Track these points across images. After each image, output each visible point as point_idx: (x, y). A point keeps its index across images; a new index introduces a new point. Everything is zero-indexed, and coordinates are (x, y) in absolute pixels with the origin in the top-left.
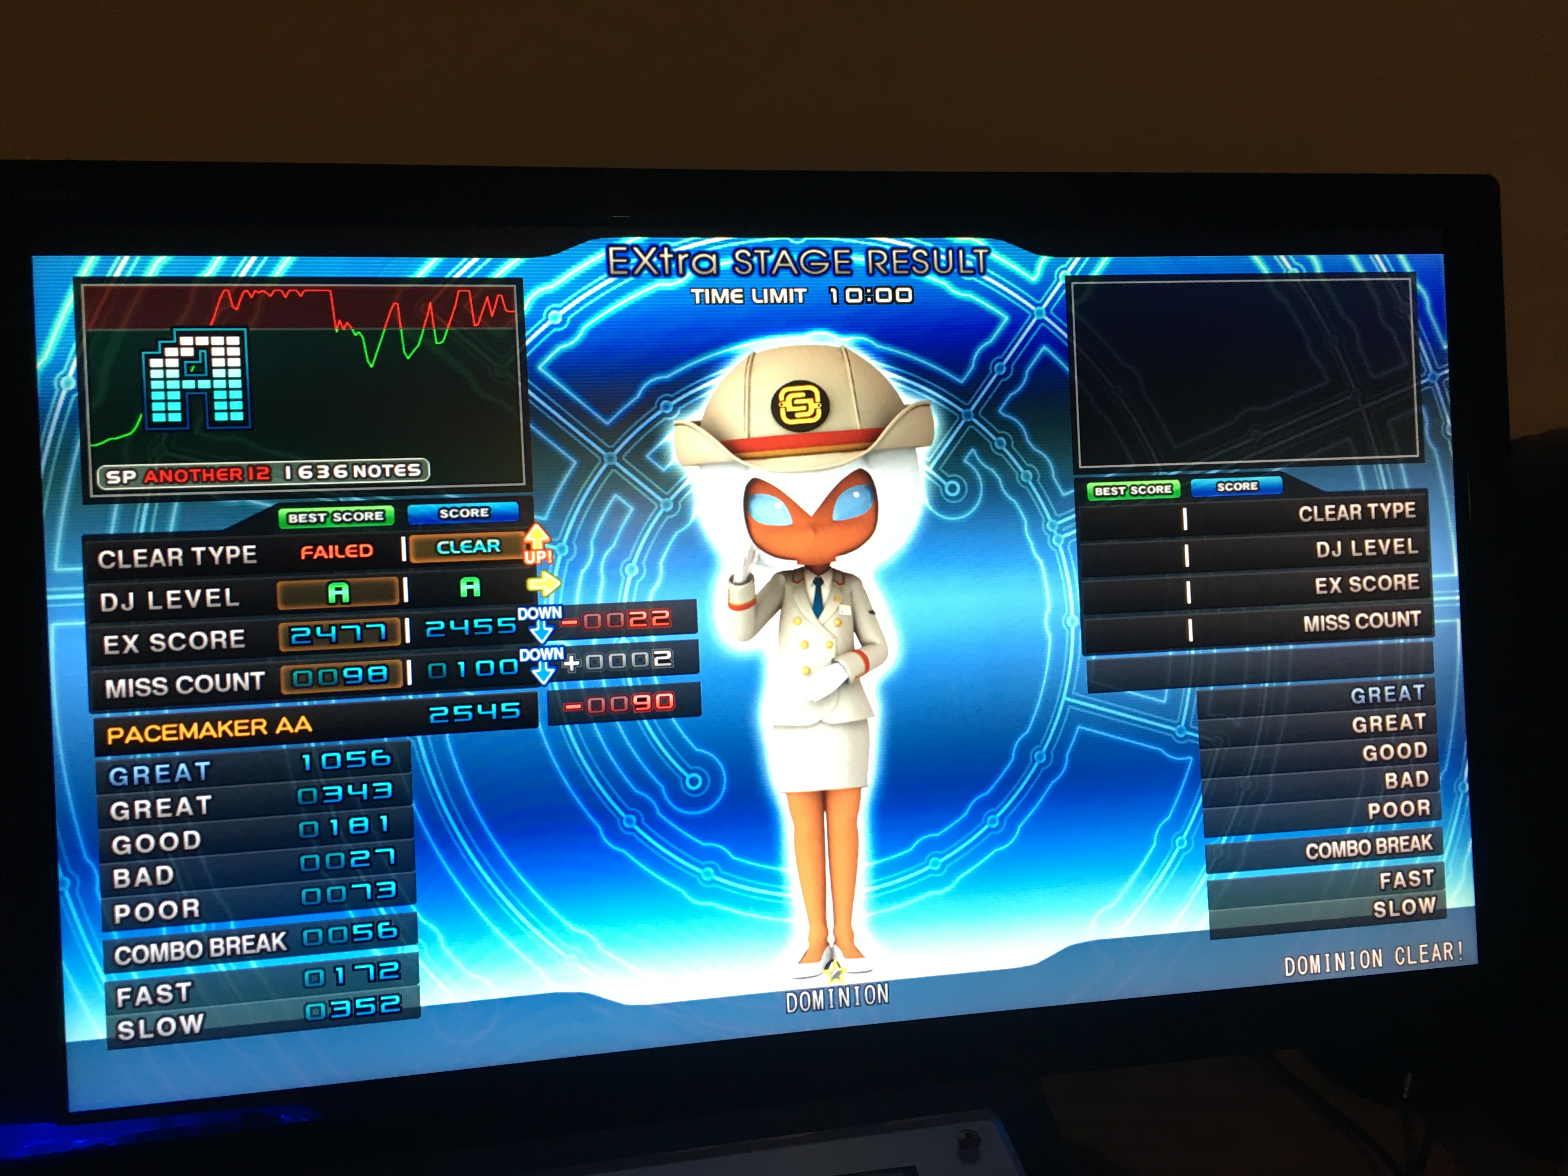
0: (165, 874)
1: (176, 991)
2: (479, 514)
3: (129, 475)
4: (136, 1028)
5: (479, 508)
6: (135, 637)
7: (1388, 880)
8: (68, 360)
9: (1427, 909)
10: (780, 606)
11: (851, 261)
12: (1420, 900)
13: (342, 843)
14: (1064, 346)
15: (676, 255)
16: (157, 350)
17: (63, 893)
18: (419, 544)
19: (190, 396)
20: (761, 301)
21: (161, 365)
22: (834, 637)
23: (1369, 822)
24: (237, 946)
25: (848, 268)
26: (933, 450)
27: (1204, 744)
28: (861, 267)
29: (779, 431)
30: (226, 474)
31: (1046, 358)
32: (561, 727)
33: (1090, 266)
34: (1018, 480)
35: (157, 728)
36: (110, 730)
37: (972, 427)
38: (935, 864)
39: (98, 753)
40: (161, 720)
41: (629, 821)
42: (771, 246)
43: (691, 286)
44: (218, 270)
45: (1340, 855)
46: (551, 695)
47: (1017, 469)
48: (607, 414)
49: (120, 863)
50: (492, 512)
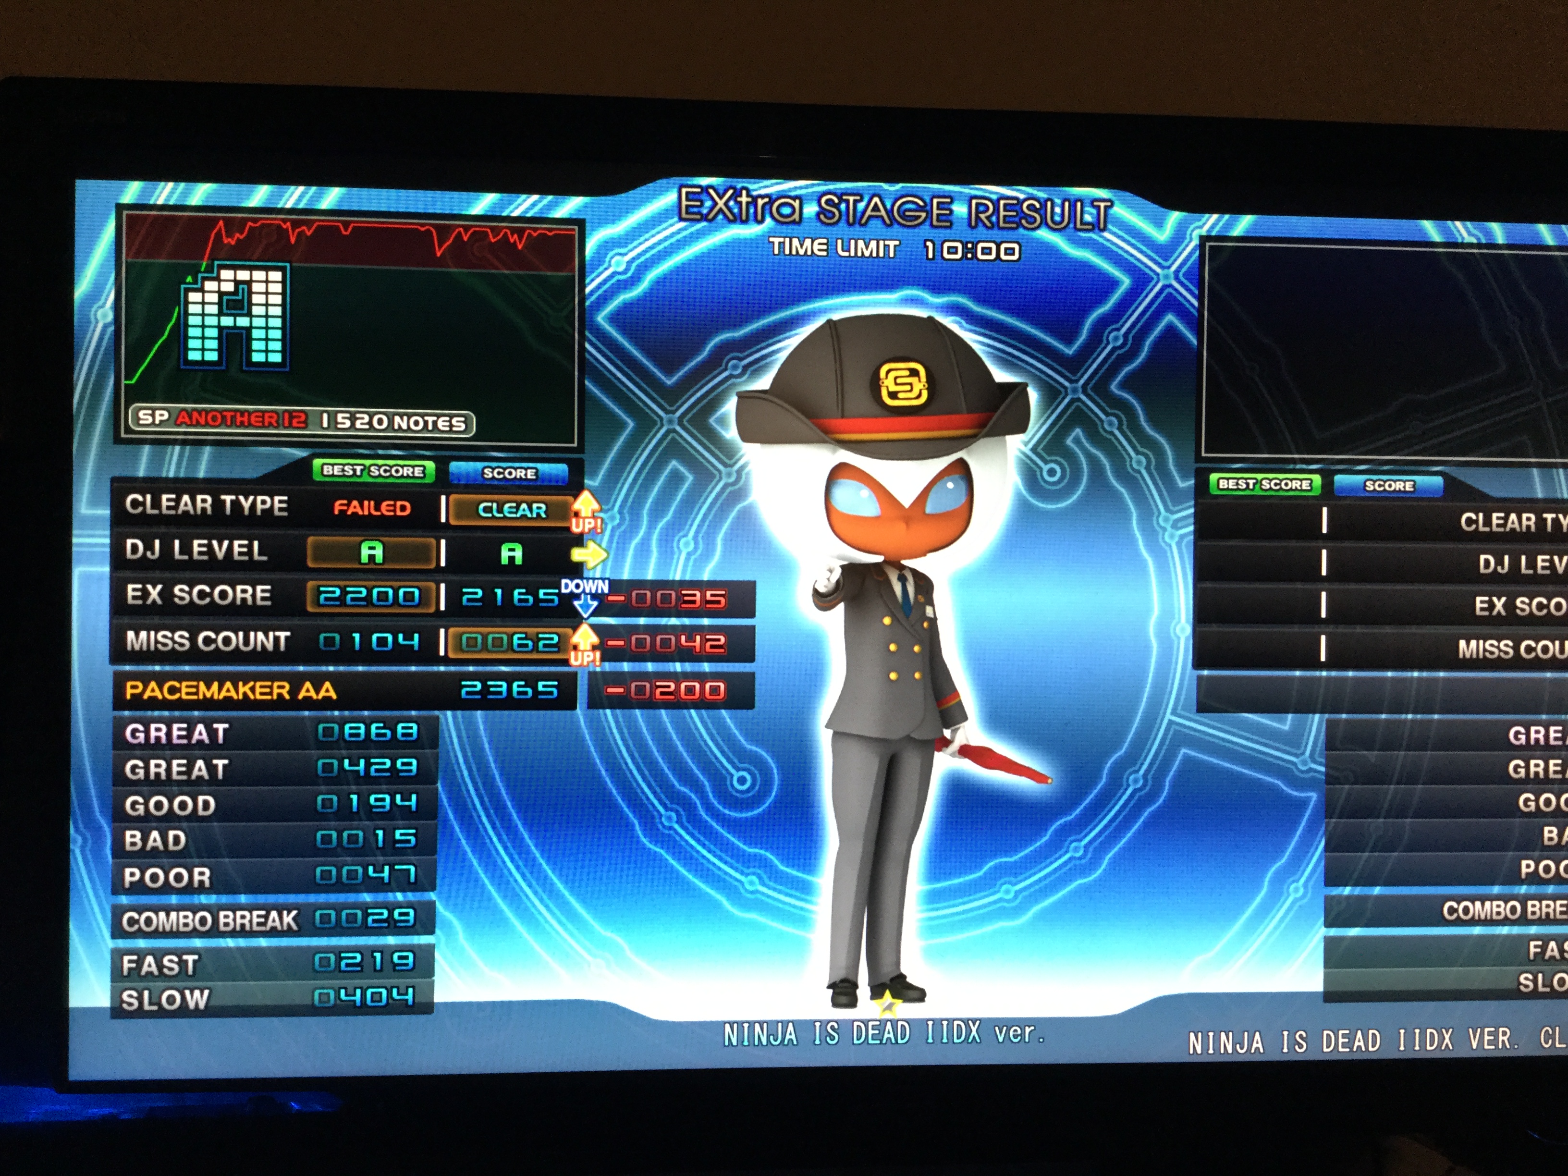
0: (177, 839)
1: (182, 964)
2: (526, 475)
3: (162, 415)
4: (140, 999)
5: (526, 469)
6: (159, 587)
7: (1539, 950)
8: (106, 291)
11: (951, 211)
13: (361, 820)
14: (1193, 315)
15: (755, 199)
16: (196, 283)
17: (74, 851)
18: (459, 504)
19: (227, 334)
20: (847, 254)
21: (200, 300)
23: (1522, 882)
24: (246, 921)
25: (947, 220)
27: (1330, 779)
28: (963, 219)
30: (261, 419)
31: (1170, 329)
32: (601, 711)
33: (1229, 226)
34: (1128, 467)
35: (177, 684)
36: (129, 684)
37: (1079, 404)
38: (1007, 892)
39: (115, 709)
40: (181, 677)
41: (669, 819)
42: (862, 192)
43: (771, 233)
44: (263, 200)
45: (1483, 917)
46: (592, 675)
47: (1129, 455)
48: (669, 372)
49: (132, 824)
50: (540, 474)
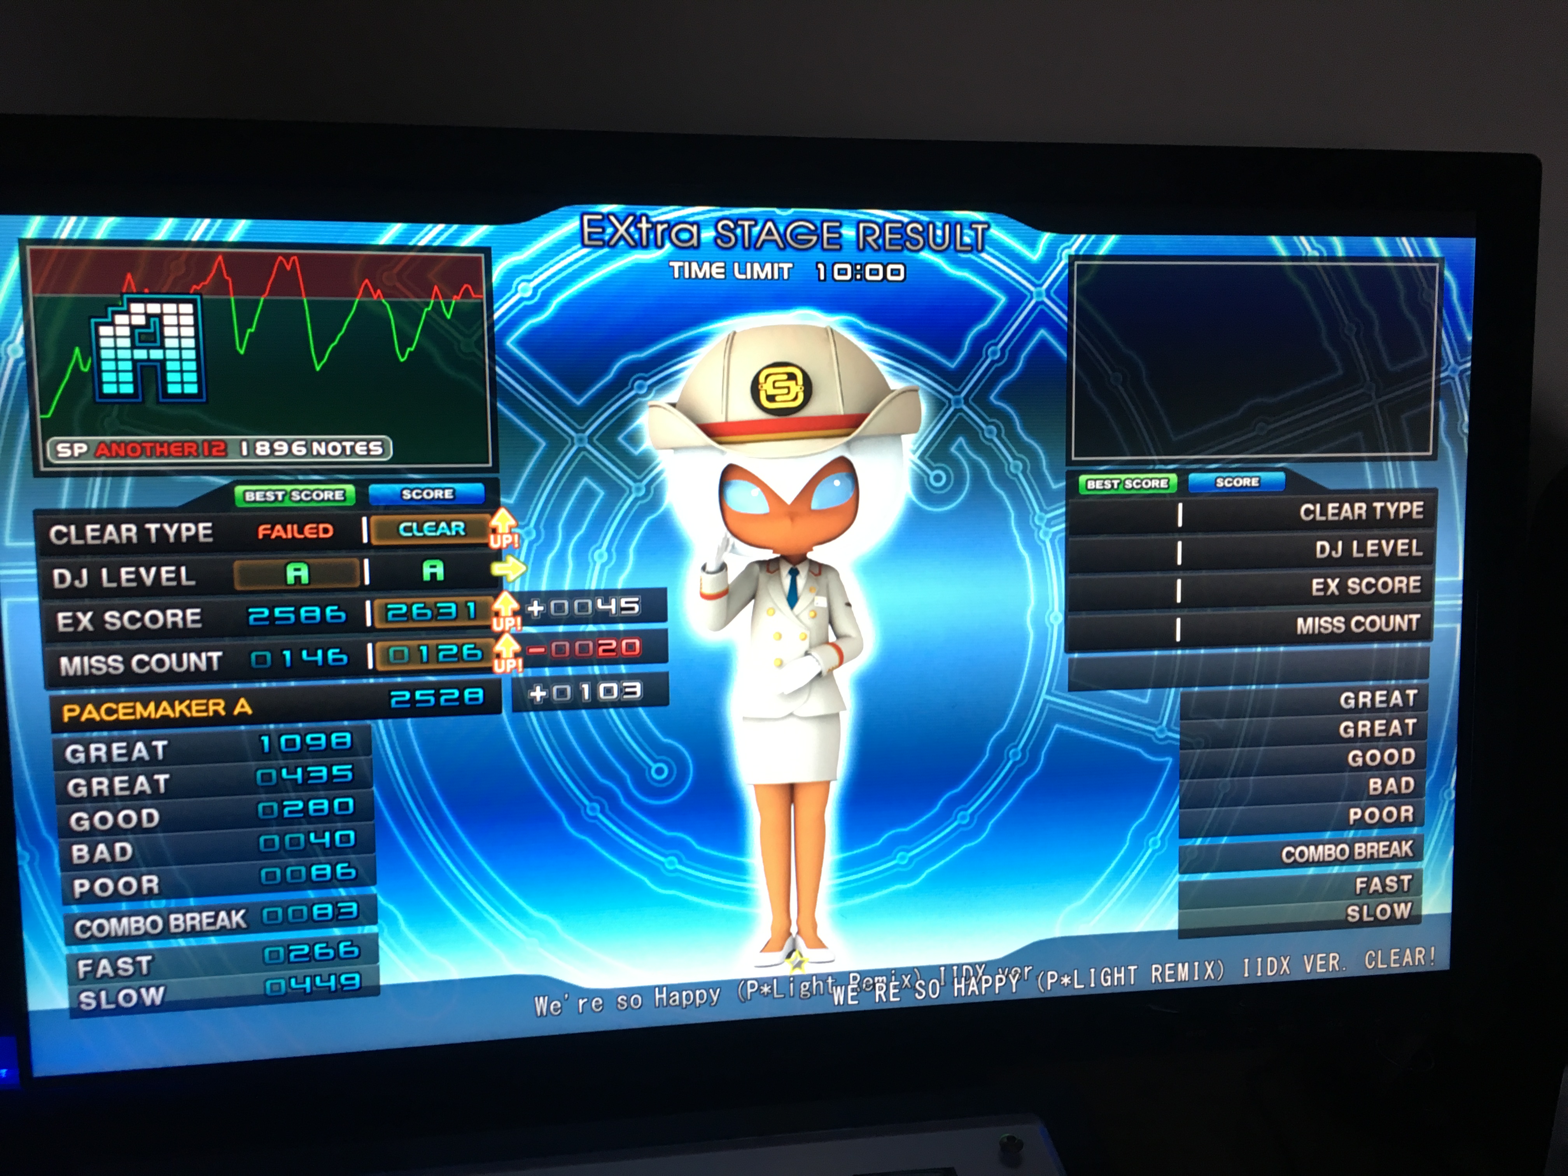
0: (123, 851)
1: (137, 965)
2: (443, 495)
3: (80, 448)
4: (97, 998)
5: (444, 489)
6: (90, 614)
7: (1364, 885)
8: (15, 325)
9: (1402, 915)
10: (754, 597)
11: (841, 235)
12: (1395, 906)
13: (301, 824)
14: (1064, 330)
15: (654, 225)
16: (106, 317)
17: (22, 866)
18: (380, 525)
19: (141, 366)
20: (743, 277)
21: (112, 334)
22: (808, 628)
23: (1348, 827)
24: (196, 922)
25: (837, 242)
26: (920, 437)
27: (1184, 745)
28: (851, 242)
29: (759, 415)
30: (180, 449)
31: (1043, 344)
32: (525, 714)
33: (1096, 245)
34: (1007, 471)
35: (114, 706)
36: (66, 708)
37: (962, 414)
38: (903, 858)
39: (54, 731)
40: (118, 699)
41: (593, 809)
42: (756, 217)
43: (671, 258)
44: (169, 234)
45: (1316, 859)
46: (515, 681)
47: (1007, 459)
48: (578, 393)
49: (78, 839)
50: (456, 493)
